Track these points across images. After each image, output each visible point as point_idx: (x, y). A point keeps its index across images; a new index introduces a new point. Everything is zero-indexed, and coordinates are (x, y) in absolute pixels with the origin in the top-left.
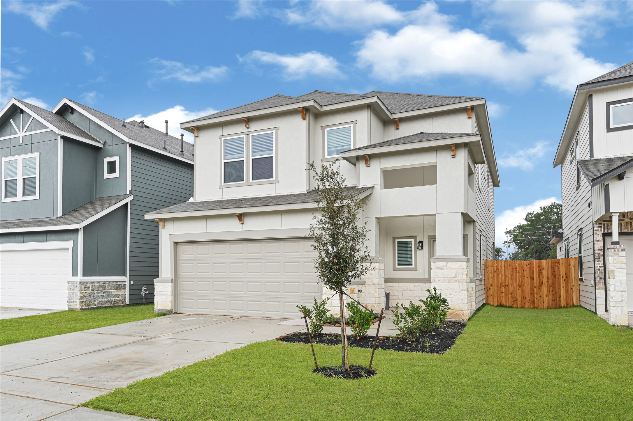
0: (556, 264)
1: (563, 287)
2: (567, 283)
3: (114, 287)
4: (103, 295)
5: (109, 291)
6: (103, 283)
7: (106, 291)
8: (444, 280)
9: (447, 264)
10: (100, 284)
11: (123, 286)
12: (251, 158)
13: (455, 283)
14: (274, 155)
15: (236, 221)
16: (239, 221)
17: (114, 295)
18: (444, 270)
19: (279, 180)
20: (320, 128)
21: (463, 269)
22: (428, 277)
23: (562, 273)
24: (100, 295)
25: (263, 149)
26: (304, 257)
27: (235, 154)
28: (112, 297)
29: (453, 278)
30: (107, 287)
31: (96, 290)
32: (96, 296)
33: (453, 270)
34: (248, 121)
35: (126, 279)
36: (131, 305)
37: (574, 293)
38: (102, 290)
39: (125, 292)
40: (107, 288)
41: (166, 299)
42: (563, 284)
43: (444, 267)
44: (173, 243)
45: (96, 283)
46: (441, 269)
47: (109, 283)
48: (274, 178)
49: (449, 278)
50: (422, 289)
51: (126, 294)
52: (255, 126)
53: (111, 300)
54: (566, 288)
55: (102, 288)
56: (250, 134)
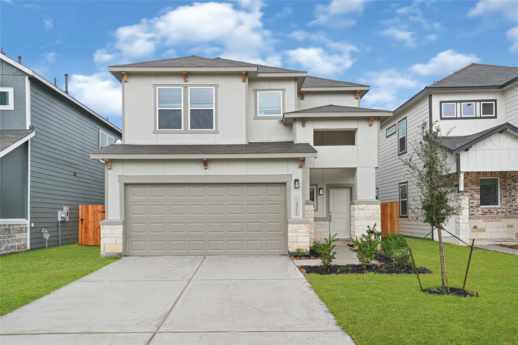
0: (385, 206)
1: (389, 222)
2: (392, 219)
3: (17, 230)
4: (8, 239)
5: (14, 235)
6: (8, 226)
7: (11, 235)
8: (365, 218)
9: (366, 206)
10: (6, 228)
11: (25, 229)
12: (189, 108)
13: (373, 221)
14: (214, 108)
15: (202, 166)
16: (204, 166)
17: (17, 240)
18: (365, 211)
19: (218, 131)
20: (252, 91)
21: (378, 210)
22: (326, 217)
23: (389, 213)
24: (6, 239)
25: (201, 102)
26: (267, 200)
27: (170, 103)
28: (16, 241)
29: (372, 216)
30: (11, 230)
31: (2, 235)
32: (2, 241)
33: (372, 210)
34: (186, 75)
35: (26, 222)
36: (32, 249)
37: (395, 226)
38: (7, 234)
39: (27, 236)
40: (11, 232)
41: (116, 242)
42: (389, 220)
43: (364, 208)
44: (123, 185)
45: (2, 226)
46: (363, 210)
47: (13, 226)
48: (214, 129)
49: (368, 217)
50: (323, 226)
51: (27, 239)
52: (192, 81)
53: (15, 245)
54: (391, 223)
55: (7, 232)
56: (189, 87)
